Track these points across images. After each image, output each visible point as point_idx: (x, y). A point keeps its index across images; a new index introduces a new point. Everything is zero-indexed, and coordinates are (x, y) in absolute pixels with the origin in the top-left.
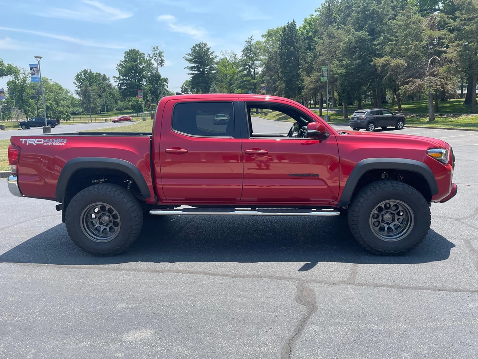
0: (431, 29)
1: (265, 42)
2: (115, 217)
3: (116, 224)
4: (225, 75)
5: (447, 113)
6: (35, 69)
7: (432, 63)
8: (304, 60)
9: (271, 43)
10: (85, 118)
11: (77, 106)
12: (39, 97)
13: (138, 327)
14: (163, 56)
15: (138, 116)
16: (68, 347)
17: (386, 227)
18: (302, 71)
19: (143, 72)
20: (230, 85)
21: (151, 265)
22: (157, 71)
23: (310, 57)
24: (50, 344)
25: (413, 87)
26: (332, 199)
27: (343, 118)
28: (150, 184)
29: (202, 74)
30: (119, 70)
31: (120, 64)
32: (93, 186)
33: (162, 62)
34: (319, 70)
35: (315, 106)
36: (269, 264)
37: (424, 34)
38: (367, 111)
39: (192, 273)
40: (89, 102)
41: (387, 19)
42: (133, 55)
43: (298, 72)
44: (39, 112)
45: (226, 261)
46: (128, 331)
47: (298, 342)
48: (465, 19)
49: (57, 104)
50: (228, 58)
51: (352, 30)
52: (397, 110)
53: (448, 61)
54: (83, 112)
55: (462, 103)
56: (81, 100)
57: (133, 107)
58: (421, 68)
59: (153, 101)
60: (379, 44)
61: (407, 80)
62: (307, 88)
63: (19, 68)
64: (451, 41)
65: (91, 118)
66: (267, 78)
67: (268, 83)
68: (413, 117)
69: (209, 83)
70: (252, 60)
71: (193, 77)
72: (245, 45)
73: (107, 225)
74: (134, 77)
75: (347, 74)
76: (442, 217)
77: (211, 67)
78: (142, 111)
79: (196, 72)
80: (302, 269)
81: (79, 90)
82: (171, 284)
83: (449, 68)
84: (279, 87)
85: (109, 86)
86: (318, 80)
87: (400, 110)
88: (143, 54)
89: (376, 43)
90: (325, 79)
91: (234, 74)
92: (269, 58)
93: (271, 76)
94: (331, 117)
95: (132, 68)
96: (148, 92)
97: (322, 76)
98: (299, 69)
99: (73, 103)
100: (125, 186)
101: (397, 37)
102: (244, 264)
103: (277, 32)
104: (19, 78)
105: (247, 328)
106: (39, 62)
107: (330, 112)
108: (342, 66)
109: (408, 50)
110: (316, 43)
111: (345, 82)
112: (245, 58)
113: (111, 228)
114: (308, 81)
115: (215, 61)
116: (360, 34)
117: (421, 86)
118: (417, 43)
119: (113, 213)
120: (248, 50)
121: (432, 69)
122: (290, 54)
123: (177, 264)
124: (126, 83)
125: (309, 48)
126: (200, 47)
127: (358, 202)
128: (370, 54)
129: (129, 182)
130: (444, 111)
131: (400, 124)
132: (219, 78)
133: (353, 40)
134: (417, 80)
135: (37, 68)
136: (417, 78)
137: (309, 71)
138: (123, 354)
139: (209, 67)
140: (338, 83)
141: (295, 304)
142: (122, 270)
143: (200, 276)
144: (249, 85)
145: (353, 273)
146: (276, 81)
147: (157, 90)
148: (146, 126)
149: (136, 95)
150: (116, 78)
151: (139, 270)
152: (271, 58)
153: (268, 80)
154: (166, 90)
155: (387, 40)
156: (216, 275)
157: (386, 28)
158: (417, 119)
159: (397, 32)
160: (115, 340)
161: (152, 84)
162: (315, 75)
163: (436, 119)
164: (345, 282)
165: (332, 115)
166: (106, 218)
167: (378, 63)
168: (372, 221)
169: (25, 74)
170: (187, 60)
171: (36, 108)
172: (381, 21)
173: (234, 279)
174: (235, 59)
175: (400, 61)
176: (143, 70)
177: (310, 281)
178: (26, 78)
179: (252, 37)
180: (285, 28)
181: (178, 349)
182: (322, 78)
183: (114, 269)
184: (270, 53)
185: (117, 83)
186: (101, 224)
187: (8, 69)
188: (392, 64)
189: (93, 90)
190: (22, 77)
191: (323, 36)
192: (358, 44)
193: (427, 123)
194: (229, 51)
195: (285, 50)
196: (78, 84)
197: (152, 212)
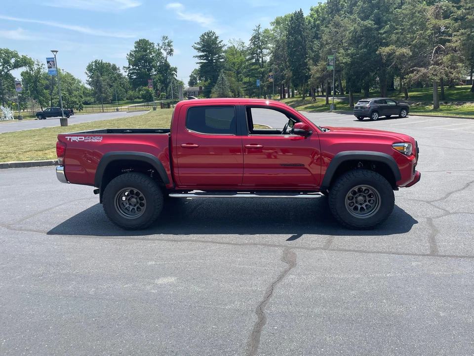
0: (436, 18)
1: (274, 30)
2: (141, 199)
3: (142, 205)
4: (234, 64)
5: (452, 100)
6: (51, 62)
7: (436, 52)
8: (312, 49)
9: (278, 30)
10: (97, 107)
11: (89, 96)
12: (53, 87)
13: (165, 275)
14: (172, 46)
15: (148, 105)
16: (117, 287)
17: (359, 207)
18: (309, 60)
19: (152, 62)
20: (238, 73)
21: (171, 236)
22: (166, 60)
23: (317, 46)
24: (104, 286)
25: (418, 75)
26: (315, 184)
27: (349, 106)
28: (169, 173)
29: (210, 63)
30: (129, 60)
31: (131, 53)
32: (124, 175)
33: (171, 52)
34: (326, 60)
35: (323, 94)
36: (263, 235)
37: (429, 23)
38: (371, 100)
39: (203, 242)
40: (101, 92)
41: (393, 8)
42: (142, 45)
43: (305, 61)
44: (54, 103)
45: (230, 234)
46: (158, 278)
47: (279, 285)
48: (469, 7)
49: (70, 94)
50: (236, 47)
51: (358, 19)
52: (403, 97)
53: (453, 49)
54: (95, 102)
55: (469, 90)
56: (92, 90)
57: (144, 97)
58: (426, 57)
59: (162, 90)
60: (385, 33)
61: (411, 69)
62: (313, 77)
63: (33, 60)
64: (455, 30)
65: (103, 107)
66: (274, 66)
67: (276, 72)
68: (418, 105)
69: (217, 72)
70: (260, 49)
71: (201, 66)
72: (253, 34)
73: (135, 205)
74: (144, 67)
75: (352, 63)
76: (416, 200)
77: (220, 56)
78: (153, 101)
79: (205, 61)
80: (289, 239)
81: (90, 80)
82: (188, 249)
83: (453, 57)
84: (287, 75)
85: (120, 75)
86: (324, 69)
87: (407, 97)
88: (153, 43)
89: (382, 31)
90: (332, 68)
91: (242, 62)
92: (277, 46)
93: (279, 65)
94: (338, 106)
95: (142, 58)
96: (157, 81)
97: (329, 65)
98: (307, 57)
99: (85, 93)
100: (148, 174)
101: (402, 25)
102: (244, 236)
103: (286, 19)
104: (33, 69)
105: (243, 277)
106: (55, 55)
107: (337, 100)
108: (348, 55)
109: (413, 39)
110: (323, 32)
111: (350, 71)
112: (253, 46)
113: (138, 208)
114: (315, 70)
115: (223, 49)
116: (366, 23)
117: (425, 75)
118: (422, 32)
119: (140, 196)
120: (255, 39)
121: (436, 57)
122: (297, 43)
123: (191, 236)
124: (135, 73)
125: (317, 37)
126: (208, 36)
127: (336, 186)
128: (376, 42)
129: (151, 171)
130: (451, 99)
131: (404, 113)
132: (228, 67)
133: (359, 29)
134: (422, 69)
135: (53, 61)
136: (422, 67)
137: (316, 60)
138: (156, 291)
139: (217, 55)
140: (343, 72)
141: (280, 262)
142: (148, 239)
143: (210, 244)
144: (257, 74)
145: (329, 242)
146: (284, 70)
147: (166, 79)
148: (157, 116)
149: (146, 84)
150: (126, 68)
151: (162, 240)
152: (278, 47)
153: (276, 69)
154: (175, 79)
155: (393, 28)
156: (221, 243)
157: (391, 17)
158: (422, 107)
159: (402, 21)
160: (149, 283)
161: (161, 73)
162: (322, 64)
163: (441, 107)
164: (321, 248)
165: (339, 103)
166: (134, 200)
167: (384, 52)
168: (347, 202)
169: (38, 65)
170: (195, 48)
171: (50, 98)
172: (387, 10)
173: (235, 246)
174: (243, 47)
175: (405, 50)
176: (152, 59)
177: (294, 248)
178: (40, 69)
179: (259, 26)
180: (292, 17)
181: (194, 288)
182: (328, 67)
183: (142, 239)
184: (277, 41)
185: (128, 73)
186: (130, 204)
187: (22, 60)
188: (397, 53)
189: (104, 79)
190: (36, 68)
191: (330, 25)
192: (364, 33)
193: (431, 111)
194: (237, 39)
195: (292, 39)
196: (89, 74)
197: (170, 195)
